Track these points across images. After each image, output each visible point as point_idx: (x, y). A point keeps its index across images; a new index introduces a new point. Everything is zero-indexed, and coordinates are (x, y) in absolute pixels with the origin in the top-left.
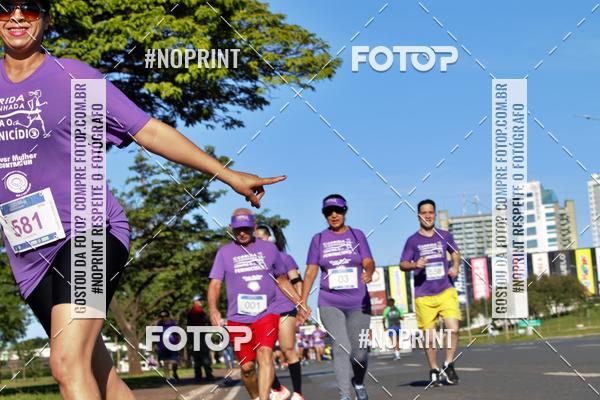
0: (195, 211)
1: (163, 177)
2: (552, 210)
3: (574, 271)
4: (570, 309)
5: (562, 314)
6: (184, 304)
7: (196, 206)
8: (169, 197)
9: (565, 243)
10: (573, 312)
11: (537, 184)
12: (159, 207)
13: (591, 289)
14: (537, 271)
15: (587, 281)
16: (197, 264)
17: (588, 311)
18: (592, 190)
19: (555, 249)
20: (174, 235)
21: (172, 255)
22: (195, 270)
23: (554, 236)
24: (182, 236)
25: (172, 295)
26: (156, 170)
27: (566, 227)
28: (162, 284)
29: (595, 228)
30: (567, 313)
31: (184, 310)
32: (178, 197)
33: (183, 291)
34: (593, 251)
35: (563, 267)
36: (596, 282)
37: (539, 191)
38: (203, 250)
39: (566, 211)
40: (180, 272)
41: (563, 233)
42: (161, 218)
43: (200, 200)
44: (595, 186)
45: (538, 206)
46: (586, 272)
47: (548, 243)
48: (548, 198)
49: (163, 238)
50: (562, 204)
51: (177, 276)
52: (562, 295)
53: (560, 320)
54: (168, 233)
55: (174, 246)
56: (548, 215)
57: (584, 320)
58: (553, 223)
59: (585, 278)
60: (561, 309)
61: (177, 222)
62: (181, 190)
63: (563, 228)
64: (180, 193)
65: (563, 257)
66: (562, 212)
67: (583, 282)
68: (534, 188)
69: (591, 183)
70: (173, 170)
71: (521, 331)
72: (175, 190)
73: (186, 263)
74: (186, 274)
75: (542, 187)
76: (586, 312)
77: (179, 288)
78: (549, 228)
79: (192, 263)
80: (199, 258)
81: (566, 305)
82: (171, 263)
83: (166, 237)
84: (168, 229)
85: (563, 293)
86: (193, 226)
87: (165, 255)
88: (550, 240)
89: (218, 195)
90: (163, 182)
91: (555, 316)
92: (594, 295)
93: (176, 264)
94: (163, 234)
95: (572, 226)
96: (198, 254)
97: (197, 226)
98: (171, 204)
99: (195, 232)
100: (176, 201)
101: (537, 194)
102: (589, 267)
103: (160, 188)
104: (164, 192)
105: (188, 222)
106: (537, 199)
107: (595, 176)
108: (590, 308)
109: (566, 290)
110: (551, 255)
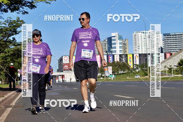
0: (12, 36)
1: (3, 25)
2: (121, 42)
3: (127, 61)
4: (125, 72)
5: (122, 74)
6: (8, 64)
7: (13, 35)
8: (5, 32)
9: (125, 52)
10: (126, 73)
11: (117, 33)
12: (2, 34)
13: (132, 67)
14: (115, 60)
15: (131, 64)
16: (12, 53)
17: (130, 73)
18: (134, 36)
19: (121, 53)
20: (5, 43)
21: (5, 49)
22: (11, 55)
23: (121, 49)
24: (8, 43)
25: (4, 62)
26: (1, 23)
27: (125, 47)
28: (1, 58)
29: (134, 48)
30: (124, 73)
31: (7, 66)
32: (7, 32)
33: (7, 61)
34: (133, 55)
35: (124, 59)
36: (133, 64)
37: (118, 35)
38: (14, 48)
39: (125, 42)
40: (7, 55)
41: (124, 49)
42: (2, 38)
43: (14, 33)
44: (135, 35)
45: (117, 40)
46: (130, 61)
47: (119, 52)
48: (120, 38)
49: (2, 44)
50: (124, 40)
51: (6, 56)
52: (123, 68)
53: (121, 75)
54: (4, 43)
55: (5, 47)
56: (120, 43)
57: (129, 76)
58: (121, 46)
59: (130, 63)
60: (122, 72)
61: (7, 39)
62: (8, 30)
63: (124, 47)
64: (8, 31)
65: (124, 56)
66: (124, 42)
67: (129, 64)
68: (116, 34)
69: (133, 34)
70: (7, 23)
71: (110, 78)
72: (7, 30)
73: (9, 52)
74: (8, 56)
75: (118, 34)
76: (130, 74)
77: (6, 59)
78: (120, 47)
79: (10, 52)
80: (13, 51)
81: (124, 71)
82: (4, 52)
83: (3, 44)
84: (4, 41)
85: (123, 67)
86: (12, 41)
87: (2, 49)
88: (120, 51)
89: (19, 32)
90: (3, 27)
91: (120, 74)
92: (132, 68)
93: (6, 52)
94: (2, 43)
95: (127, 47)
96: (13, 49)
97: (13, 41)
98: (5, 34)
99: (12, 42)
100: (7, 33)
101: (117, 36)
102: (132, 60)
103: (2, 29)
104: (3, 30)
105: (10, 39)
106: (117, 38)
107: (135, 32)
108: (131, 72)
109: (124, 66)
110: (120, 56)
